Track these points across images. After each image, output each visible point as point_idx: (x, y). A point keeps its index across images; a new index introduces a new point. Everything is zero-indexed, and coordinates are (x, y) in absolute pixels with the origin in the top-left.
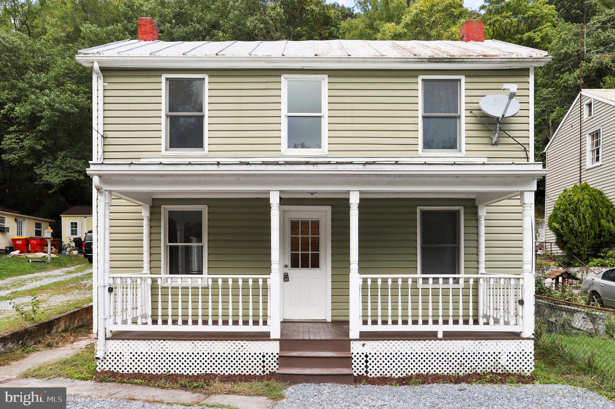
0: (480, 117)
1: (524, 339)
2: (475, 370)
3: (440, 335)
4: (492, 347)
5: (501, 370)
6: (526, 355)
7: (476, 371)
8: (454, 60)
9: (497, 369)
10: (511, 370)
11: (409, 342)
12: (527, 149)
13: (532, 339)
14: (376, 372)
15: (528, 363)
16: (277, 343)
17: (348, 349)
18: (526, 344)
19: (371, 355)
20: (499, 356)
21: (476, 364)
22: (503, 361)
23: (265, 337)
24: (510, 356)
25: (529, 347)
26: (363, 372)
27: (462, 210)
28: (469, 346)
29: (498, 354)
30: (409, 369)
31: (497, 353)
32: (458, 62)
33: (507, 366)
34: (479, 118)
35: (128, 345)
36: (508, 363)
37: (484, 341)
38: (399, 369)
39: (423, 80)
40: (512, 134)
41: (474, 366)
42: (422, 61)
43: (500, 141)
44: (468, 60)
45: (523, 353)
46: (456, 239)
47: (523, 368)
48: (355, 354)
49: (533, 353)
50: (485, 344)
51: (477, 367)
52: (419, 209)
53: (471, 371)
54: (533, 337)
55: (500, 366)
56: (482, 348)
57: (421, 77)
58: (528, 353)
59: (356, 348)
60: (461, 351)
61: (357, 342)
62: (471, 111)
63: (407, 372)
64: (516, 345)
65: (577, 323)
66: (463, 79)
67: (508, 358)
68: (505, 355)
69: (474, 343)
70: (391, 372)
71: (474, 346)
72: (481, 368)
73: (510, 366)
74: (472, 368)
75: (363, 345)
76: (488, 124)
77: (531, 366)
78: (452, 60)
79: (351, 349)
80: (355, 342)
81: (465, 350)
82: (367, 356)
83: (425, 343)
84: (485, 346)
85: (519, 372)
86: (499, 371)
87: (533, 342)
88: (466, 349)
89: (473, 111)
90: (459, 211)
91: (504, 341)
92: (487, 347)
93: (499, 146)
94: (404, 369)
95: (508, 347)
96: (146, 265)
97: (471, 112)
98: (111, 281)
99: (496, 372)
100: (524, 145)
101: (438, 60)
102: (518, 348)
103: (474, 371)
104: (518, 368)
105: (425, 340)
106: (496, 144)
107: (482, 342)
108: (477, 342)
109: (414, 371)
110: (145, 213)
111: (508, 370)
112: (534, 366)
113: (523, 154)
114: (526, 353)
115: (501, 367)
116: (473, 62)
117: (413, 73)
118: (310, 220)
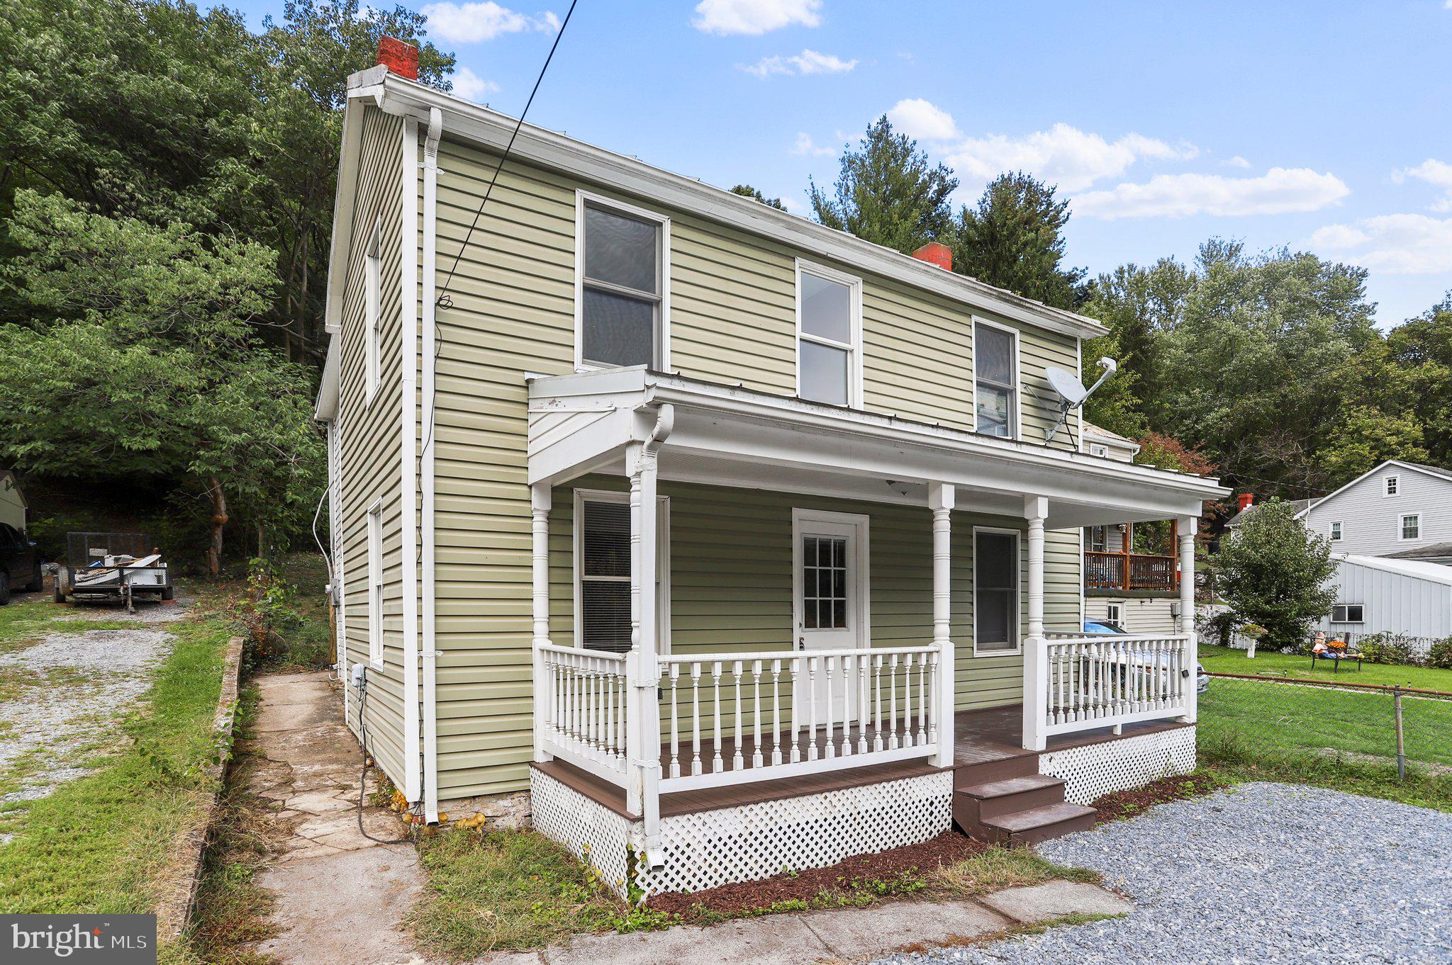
2: (1152, 777)
3: (1118, 731)
6: (1190, 748)
15: (1192, 758)
16: (949, 776)
18: (1191, 732)
19: (1060, 775)
23: (921, 766)
24: (1179, 751)
25: (1193, 735)
27: (1019, 534)
29: (1170, 750)
30: (1095, 789)
32: (1026, 308)
35: (704, 824)
36: (1177, 762)
47: (1188, 766)
52: (975, 530)
56: (1157, 743)
57: (974, 319)
59: (1043, 766)
61: (1044, 755)
63: (1094, 794)
64: (1183, 734)
66: (1017, 334)
67: (1177, 755)
68: (1175, 750)
70: (1081, 799)
73: (1179, 765)
75: (1051, 759)
79: (1039, 769)
80: (1042, 757)
90: (1015, 537)
94: (1091, 791)
97: (1026, 387)
102: (1185, 738)
104: (1184, 767)
107: (1158, 734)
110: (542, 503)
111: (1177, 771)
114: (1190, 744)
117: (966, 309)
118: (833, 538)
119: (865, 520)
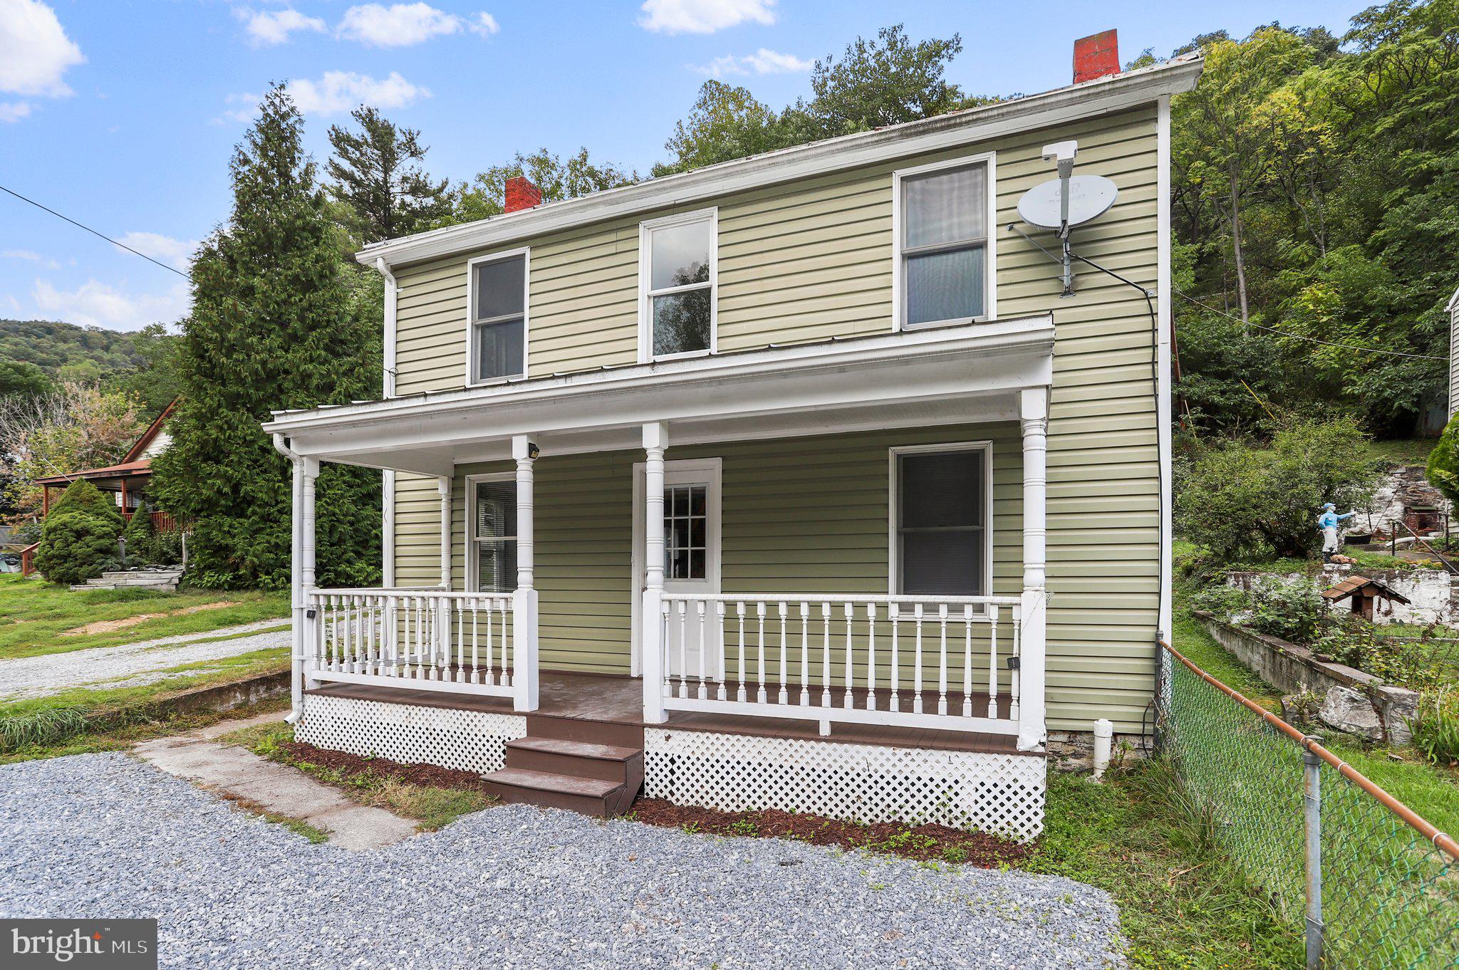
0: (1030, 236)
1: (1019, 754)
2: (898, 815)
3: (825, 730)
4: (938, 767)
5: (960, 822)
6: (1022, 794)
7: (901, 818)
8: (958, 121)
9: (950, 819)
10: (985, 824)
11: (754, 740)
12: (1151, 293)
13: (1041, 755)
14: (687, 796)
15: (1029, 813)
16: (523, 720)
17: (640, 742)
18: (1022, 767)
19: (681, 760)
20: (956, 788)
21: (901, 801)
22: (967, 801)
23: (503, 706)
24: (982, 790)
25: (1033, 773)
26: (666, 792)
27: (989, 447)
28: (882, 759)
29: (953, 785)
30: (754, 797)
31: (950, 782)
32: (968, 123)
33: (976, 814)
34: (1028, 239)
36: (976, 808)
37: (918, 750)
38: (733, 795)
39: (903, 179)
40: (1106, 263)
41: (895, 807)
42: (889, 139)
43: (1083, 283)
44: (991, 113)
45: (1015, 787)
46: (974, 513)
47: (1016, 824)
48: (652, 754)
49: (1042, 788)
50: (921, 758)
51: (904, 810)
52: (893, 452)
53: (889, 817)
54: (1041, 749)
55: (957, 812)
56: (913, 766)
57: (898, 174)
58: (1029, 788)
59: (654, 742)
60: (864, 770)
61: (655, 730)
62: (1011, 226)
63: (749, 802)
64: (996, 766)
65: (1332, 712)
66: (992, 158)
67: (977, 796)
68: (970, 788)
69: (894, 754)
70: (717, 799)
71: (894, 760)
72: (913, 813)
73: (982, 815)
74: (891, 810)
75: (668, 738)
76: (1047, 249)
77: (1037, 820)
78: (953, 122)
79: (646, 744)
80: (652, 731)
81: (872, 769)
82: (673, 761)
83: (786, 744)
84: (922, 764)
85: (1006, 832)
86: (956, 824)
87: (1043, 763)
88: (875, 765)
89: (1016, 226)
90: (983, 451)
91: (968, 754)
92: (925, 766)
93: (1078, 295)
94: (744, 796)
95: (976, 770)
96: (445, 574)
97: (1011, 229)
98: (313, 601)
99: (947, 825)
100: (1141, 286)
101: (921, 129)
102: (1002, 773)
103: (896, 818)
104: (1002, 823)
105: (786, 738)
106: (1068, 292)
107: (914, 752)
108: (901, 752)
109: (765, 804)
110: (443, 490)
111: (979, 823)
112: (1044, 821)
113: (1142, 307)
114: (1022, 787)
115: (959, 815)
116: (1003, 114)
117: (881, 169)
118: (690, 487)
119: (717, 463)
